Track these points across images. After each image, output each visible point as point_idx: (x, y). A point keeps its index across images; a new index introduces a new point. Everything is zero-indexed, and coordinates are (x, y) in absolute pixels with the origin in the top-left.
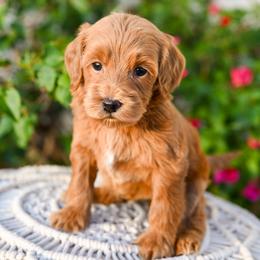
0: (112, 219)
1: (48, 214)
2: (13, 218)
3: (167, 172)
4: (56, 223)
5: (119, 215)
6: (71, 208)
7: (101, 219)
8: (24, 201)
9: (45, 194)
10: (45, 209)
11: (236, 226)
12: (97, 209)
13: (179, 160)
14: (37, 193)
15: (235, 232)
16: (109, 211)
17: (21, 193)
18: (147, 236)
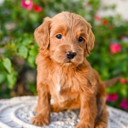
0: (61, 119)
1: (29, 118)
2: (12, 121)
3: (88, 93)
4: (34, 122)
5: (64, 117)
6: (41, 115)
7: (56, 119)
8: (16, 113)
9: (26, 109)
10: (27, 116)
11: (122, 119)
12: (53, 115)
13: (93, 87)
14: (22, 109)
15: (122, 122)
16: (59, 115)
17: (14, 109)
18: (80, 126)
